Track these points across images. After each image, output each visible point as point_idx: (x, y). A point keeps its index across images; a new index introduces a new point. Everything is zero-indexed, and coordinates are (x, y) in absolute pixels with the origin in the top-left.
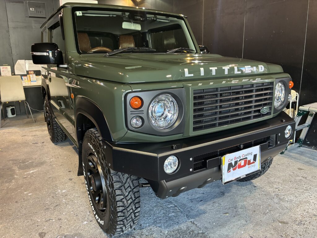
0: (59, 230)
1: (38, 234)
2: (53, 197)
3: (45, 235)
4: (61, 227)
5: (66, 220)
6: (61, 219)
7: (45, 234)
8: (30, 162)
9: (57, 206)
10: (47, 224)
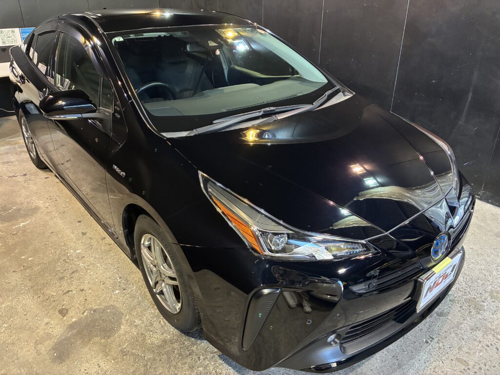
0: (85, 304)
1: (57, 311)
2: (64, 260)
3: (67, 312)
4: (86, 300)
5: (90, 291)
6: (83, 290)
7: (67, 310)
8: (15, 210)
9: (73, 272)
10: (66, 298)
